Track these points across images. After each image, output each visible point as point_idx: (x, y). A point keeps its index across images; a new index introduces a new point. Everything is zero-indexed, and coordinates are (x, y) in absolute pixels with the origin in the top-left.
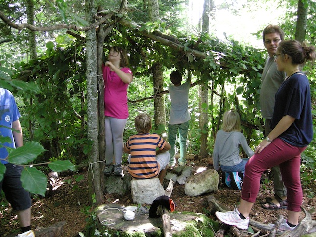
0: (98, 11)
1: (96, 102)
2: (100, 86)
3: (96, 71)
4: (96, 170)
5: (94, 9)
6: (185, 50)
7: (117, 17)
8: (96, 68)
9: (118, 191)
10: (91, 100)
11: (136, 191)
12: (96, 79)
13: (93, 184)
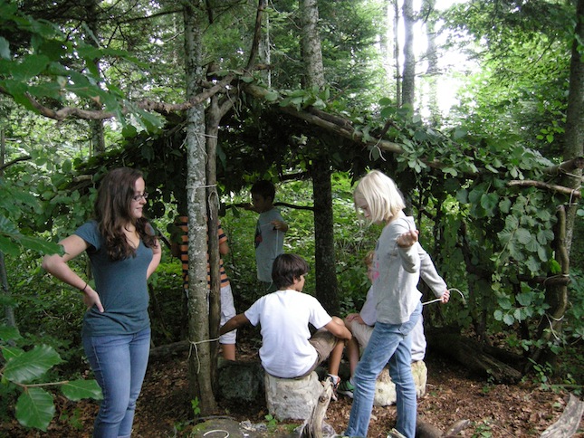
0: (209, 71)
1: (205, 234)
2: (211, 205)
3: (204, 179)
4: (203, 356)
5: (200, 68)
6: (364, 141)
7: (242, 81)
8: (204, 172)
9: (243, 394)
10: (195, 230)
11: (275, 395)
12: (203, 193)
13: (197, 380)
